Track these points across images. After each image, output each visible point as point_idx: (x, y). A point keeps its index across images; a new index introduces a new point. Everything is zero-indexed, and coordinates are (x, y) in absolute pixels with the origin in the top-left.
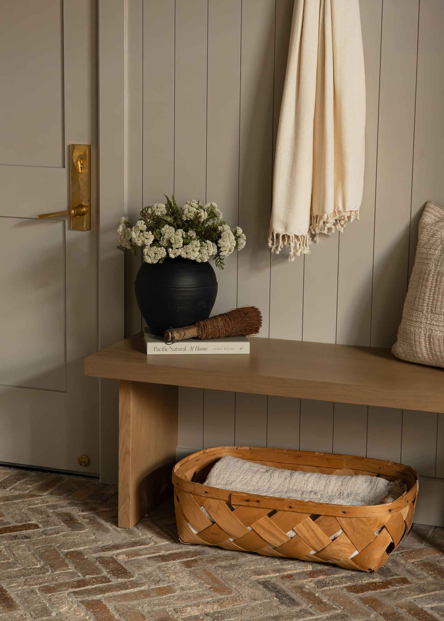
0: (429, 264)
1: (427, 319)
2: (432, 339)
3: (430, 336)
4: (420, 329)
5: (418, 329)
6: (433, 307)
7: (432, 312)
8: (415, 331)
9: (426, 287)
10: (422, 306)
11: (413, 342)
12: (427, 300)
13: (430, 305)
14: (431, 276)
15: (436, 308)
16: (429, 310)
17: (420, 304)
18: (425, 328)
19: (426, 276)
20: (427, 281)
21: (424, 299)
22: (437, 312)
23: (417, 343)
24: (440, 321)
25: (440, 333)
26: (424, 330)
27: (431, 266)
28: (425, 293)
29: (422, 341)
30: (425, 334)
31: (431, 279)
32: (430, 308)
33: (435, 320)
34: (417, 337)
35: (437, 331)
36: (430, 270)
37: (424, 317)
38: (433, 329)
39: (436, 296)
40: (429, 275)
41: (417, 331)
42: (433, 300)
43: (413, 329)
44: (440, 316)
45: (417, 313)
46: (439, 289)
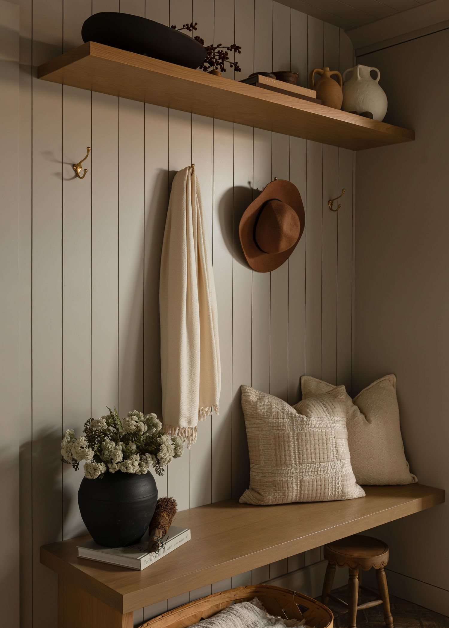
0: (284, 429)
1: (296, 469)
2: (303, 483)
3: (301, 481)
4: (292, 478)
5: (290, 478)
6: (301, 460)
7: (300, 463)
8: (288, 480)
9: (289, 446)
10: (290, 461)
11: (286, 489)
12: (293, 455)
13: (297, 459)
14: (291, 437)
15: (303, 459)
16: (297, 463)
17: (288, 459)
18: (296, 476)
19: (286, 439)
20: (289, 441)
21: (290, 456)
22: (305, 462)
23: (290, 489)
24: (308, 468)
25: (309, 477)
26: (295, 478)
27: (287, 430)
28: (290, 451)
29: (295, 486)
30: (297, 481)
31: (292, 440)
32: (297, 461)
33: (304, 469)
34: (290, 485)
35: (307, 476)
36: (289, 434)
37: (293, 468)
38: (303, 475)
39: (301, 451)
40: (289, 437)
41: (289, 480)
42: (299, 454)
43: (285, 479)
44: (308, 465)
45: (286, 467)
46: (302, 446)
